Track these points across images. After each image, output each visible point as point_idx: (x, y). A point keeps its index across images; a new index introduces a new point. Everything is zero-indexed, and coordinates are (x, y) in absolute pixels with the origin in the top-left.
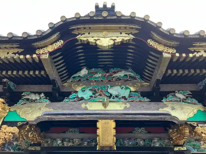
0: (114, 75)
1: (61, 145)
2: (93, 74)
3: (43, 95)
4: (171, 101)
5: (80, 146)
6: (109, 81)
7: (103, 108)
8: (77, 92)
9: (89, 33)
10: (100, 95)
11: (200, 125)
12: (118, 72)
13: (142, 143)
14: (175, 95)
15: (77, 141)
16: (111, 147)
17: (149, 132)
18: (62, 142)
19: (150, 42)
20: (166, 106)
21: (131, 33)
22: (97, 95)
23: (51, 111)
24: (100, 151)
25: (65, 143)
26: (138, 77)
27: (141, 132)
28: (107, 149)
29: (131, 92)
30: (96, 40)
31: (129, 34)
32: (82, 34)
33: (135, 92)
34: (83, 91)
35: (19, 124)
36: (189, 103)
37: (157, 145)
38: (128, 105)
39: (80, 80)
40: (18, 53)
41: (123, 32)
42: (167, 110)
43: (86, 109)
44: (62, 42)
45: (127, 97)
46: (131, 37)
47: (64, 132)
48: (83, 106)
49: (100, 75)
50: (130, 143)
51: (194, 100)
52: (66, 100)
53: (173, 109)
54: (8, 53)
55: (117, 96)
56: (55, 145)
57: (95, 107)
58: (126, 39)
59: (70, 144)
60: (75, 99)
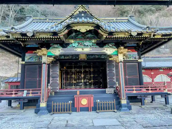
0: (87, 36)
1: (64, 58)
2: (77, 35)
3: (59, 45)
4: (107, 47)
6: (84, 38)
7: (82, 50)
8: (71, 43)
9: (77, 26)
10: (81, 45)
11: (114, 56)
12: (88, 34)
13: (97, 57)
14: (108, 45)
15: (71, 57)
18: (64, 57)
19: (100, 31)
20: (104, 49)
21: (93, 27)
22: (80, 45)
23: (64, 51)
24: (80, 60)
25: (66, 57)
26: (96, 37)
28: (83, 60)
30: (80, 30)
31: (92, 27)
32: (74, 27)
33: (94, 43)
34: (74, 43)
35: (53, 56)
36: (113, 48)
38: (91, 49)
39: (72, 38)
40: (51, 35)
41: (90, 26)
42: (105, 51)
43: (76, 51)
44: (67, 30)
45: (91, 46)
46: (93, 28)
48: (75, 50)
49: (81, 36)
50: (92, 57)
51: (115, 47)
52: (68, 47)
53: (107, 50)
54: (48, 35)
55: (87, 46)
56: (61, 58)
57: (79, 50)
58: (91, 29)
59: (68, 58)
60: (72, 47)
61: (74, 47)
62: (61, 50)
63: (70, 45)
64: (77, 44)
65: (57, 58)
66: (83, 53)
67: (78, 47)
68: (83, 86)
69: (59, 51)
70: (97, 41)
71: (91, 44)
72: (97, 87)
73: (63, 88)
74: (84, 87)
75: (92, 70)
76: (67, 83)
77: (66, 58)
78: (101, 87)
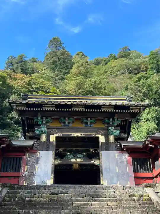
4: (95, 159)
7: (75, 161)
8: (68, 155)
10: (75, 156)
23: (61, 162)
29: (84, 155)
34: (70, 155)
37: (95, 168)
38: (83, 160)
39: (68, 151)
42: (93, 162)
43: (71, 161)
48: (70, 160)
52: (65, 158)
53: (95, 161)
55: (80, 157)
57: (73, 161)
61: (70, 158)
62: (59, 160)
63: (67, 157)
64: (71, 156)
66: (76, 163)
67: (72, 158)
69: (58, 161)
70: (87, 153)
71: (82, 156)
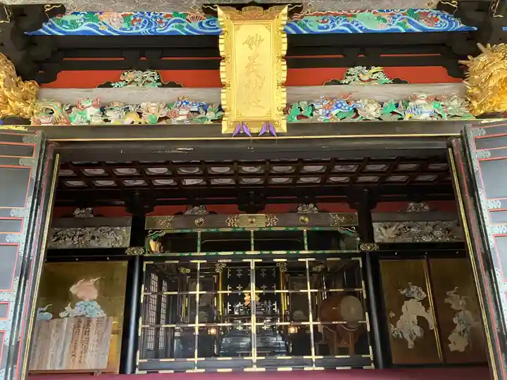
1: (97, 121)
5: (163, 123)
13: (373, 111)
15: (153, 110)
16: (268, 124)
17: (397, 81)
18: (103, 111)
24: (231, 135)
25: (112, 115)
27: (370, 80)
28: (255, 130)
47: (108, 85)
50: (334, 112)
56: (76, 120)
65: (46, 121)
68: (254, 358)
72: (342, 363)
73: (133, 372)
74: (259, 364)
75: (306, 256)
76: (174, 338)
77: (114, 118)
78: (368, 362)
